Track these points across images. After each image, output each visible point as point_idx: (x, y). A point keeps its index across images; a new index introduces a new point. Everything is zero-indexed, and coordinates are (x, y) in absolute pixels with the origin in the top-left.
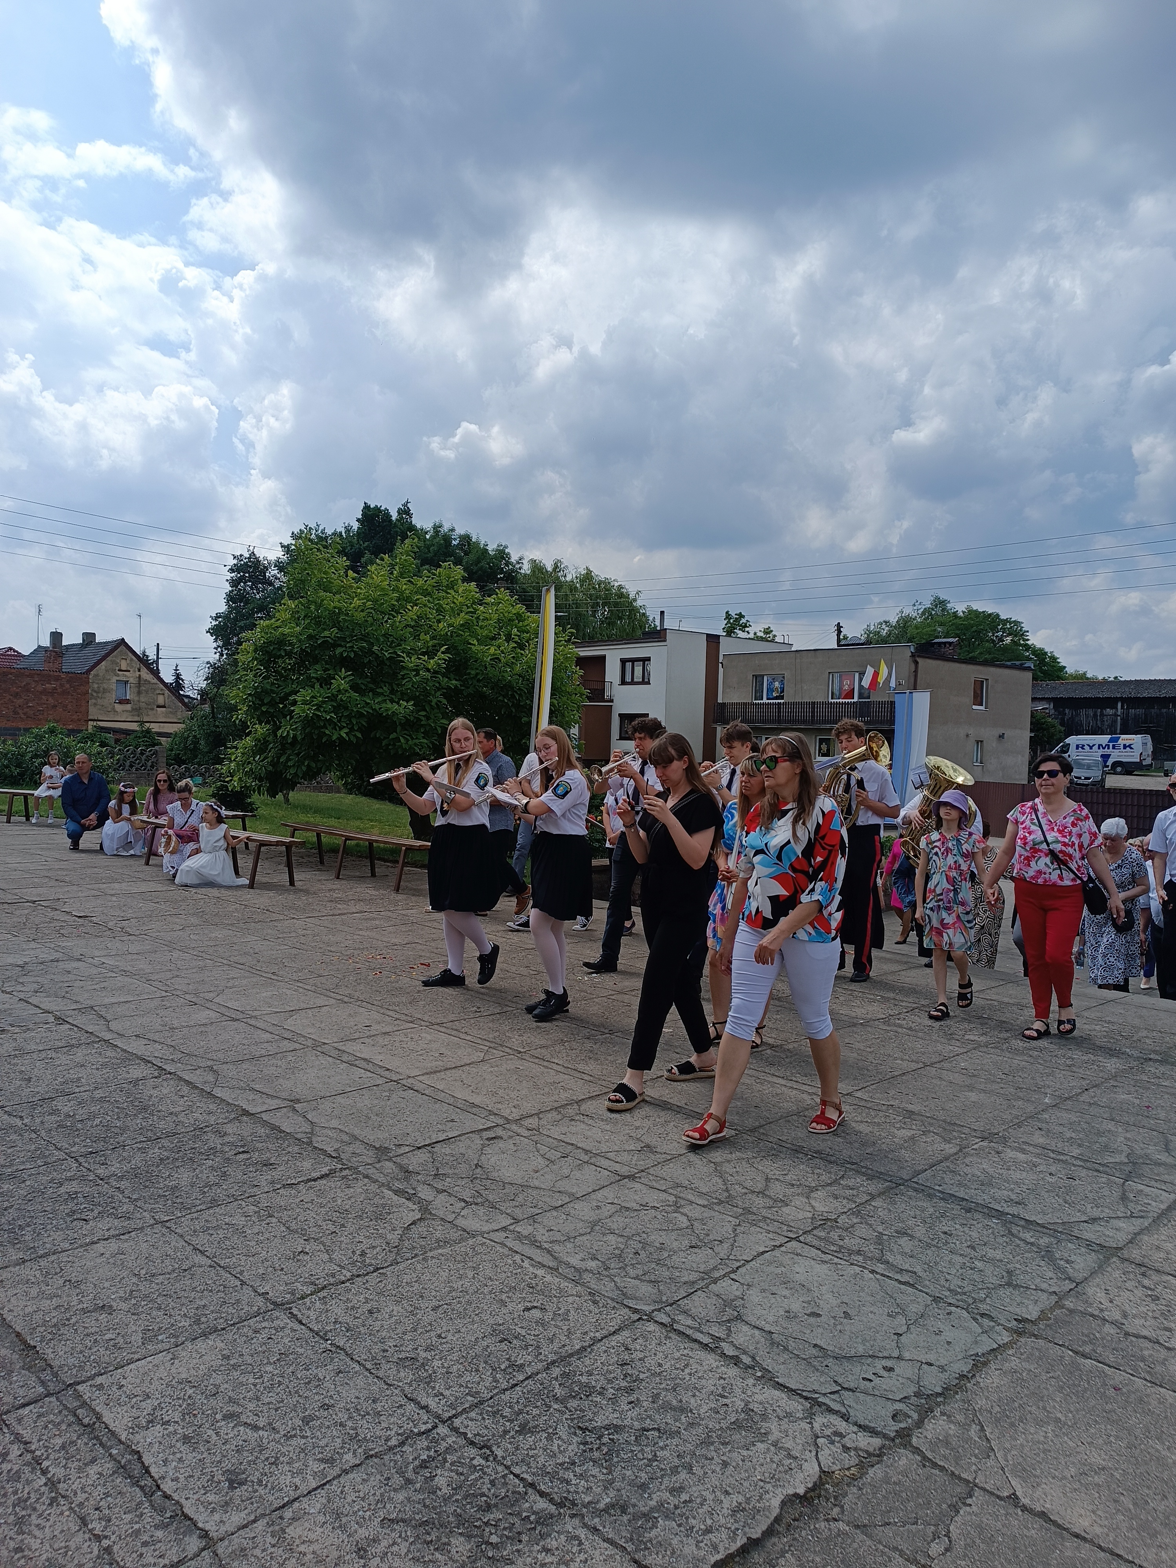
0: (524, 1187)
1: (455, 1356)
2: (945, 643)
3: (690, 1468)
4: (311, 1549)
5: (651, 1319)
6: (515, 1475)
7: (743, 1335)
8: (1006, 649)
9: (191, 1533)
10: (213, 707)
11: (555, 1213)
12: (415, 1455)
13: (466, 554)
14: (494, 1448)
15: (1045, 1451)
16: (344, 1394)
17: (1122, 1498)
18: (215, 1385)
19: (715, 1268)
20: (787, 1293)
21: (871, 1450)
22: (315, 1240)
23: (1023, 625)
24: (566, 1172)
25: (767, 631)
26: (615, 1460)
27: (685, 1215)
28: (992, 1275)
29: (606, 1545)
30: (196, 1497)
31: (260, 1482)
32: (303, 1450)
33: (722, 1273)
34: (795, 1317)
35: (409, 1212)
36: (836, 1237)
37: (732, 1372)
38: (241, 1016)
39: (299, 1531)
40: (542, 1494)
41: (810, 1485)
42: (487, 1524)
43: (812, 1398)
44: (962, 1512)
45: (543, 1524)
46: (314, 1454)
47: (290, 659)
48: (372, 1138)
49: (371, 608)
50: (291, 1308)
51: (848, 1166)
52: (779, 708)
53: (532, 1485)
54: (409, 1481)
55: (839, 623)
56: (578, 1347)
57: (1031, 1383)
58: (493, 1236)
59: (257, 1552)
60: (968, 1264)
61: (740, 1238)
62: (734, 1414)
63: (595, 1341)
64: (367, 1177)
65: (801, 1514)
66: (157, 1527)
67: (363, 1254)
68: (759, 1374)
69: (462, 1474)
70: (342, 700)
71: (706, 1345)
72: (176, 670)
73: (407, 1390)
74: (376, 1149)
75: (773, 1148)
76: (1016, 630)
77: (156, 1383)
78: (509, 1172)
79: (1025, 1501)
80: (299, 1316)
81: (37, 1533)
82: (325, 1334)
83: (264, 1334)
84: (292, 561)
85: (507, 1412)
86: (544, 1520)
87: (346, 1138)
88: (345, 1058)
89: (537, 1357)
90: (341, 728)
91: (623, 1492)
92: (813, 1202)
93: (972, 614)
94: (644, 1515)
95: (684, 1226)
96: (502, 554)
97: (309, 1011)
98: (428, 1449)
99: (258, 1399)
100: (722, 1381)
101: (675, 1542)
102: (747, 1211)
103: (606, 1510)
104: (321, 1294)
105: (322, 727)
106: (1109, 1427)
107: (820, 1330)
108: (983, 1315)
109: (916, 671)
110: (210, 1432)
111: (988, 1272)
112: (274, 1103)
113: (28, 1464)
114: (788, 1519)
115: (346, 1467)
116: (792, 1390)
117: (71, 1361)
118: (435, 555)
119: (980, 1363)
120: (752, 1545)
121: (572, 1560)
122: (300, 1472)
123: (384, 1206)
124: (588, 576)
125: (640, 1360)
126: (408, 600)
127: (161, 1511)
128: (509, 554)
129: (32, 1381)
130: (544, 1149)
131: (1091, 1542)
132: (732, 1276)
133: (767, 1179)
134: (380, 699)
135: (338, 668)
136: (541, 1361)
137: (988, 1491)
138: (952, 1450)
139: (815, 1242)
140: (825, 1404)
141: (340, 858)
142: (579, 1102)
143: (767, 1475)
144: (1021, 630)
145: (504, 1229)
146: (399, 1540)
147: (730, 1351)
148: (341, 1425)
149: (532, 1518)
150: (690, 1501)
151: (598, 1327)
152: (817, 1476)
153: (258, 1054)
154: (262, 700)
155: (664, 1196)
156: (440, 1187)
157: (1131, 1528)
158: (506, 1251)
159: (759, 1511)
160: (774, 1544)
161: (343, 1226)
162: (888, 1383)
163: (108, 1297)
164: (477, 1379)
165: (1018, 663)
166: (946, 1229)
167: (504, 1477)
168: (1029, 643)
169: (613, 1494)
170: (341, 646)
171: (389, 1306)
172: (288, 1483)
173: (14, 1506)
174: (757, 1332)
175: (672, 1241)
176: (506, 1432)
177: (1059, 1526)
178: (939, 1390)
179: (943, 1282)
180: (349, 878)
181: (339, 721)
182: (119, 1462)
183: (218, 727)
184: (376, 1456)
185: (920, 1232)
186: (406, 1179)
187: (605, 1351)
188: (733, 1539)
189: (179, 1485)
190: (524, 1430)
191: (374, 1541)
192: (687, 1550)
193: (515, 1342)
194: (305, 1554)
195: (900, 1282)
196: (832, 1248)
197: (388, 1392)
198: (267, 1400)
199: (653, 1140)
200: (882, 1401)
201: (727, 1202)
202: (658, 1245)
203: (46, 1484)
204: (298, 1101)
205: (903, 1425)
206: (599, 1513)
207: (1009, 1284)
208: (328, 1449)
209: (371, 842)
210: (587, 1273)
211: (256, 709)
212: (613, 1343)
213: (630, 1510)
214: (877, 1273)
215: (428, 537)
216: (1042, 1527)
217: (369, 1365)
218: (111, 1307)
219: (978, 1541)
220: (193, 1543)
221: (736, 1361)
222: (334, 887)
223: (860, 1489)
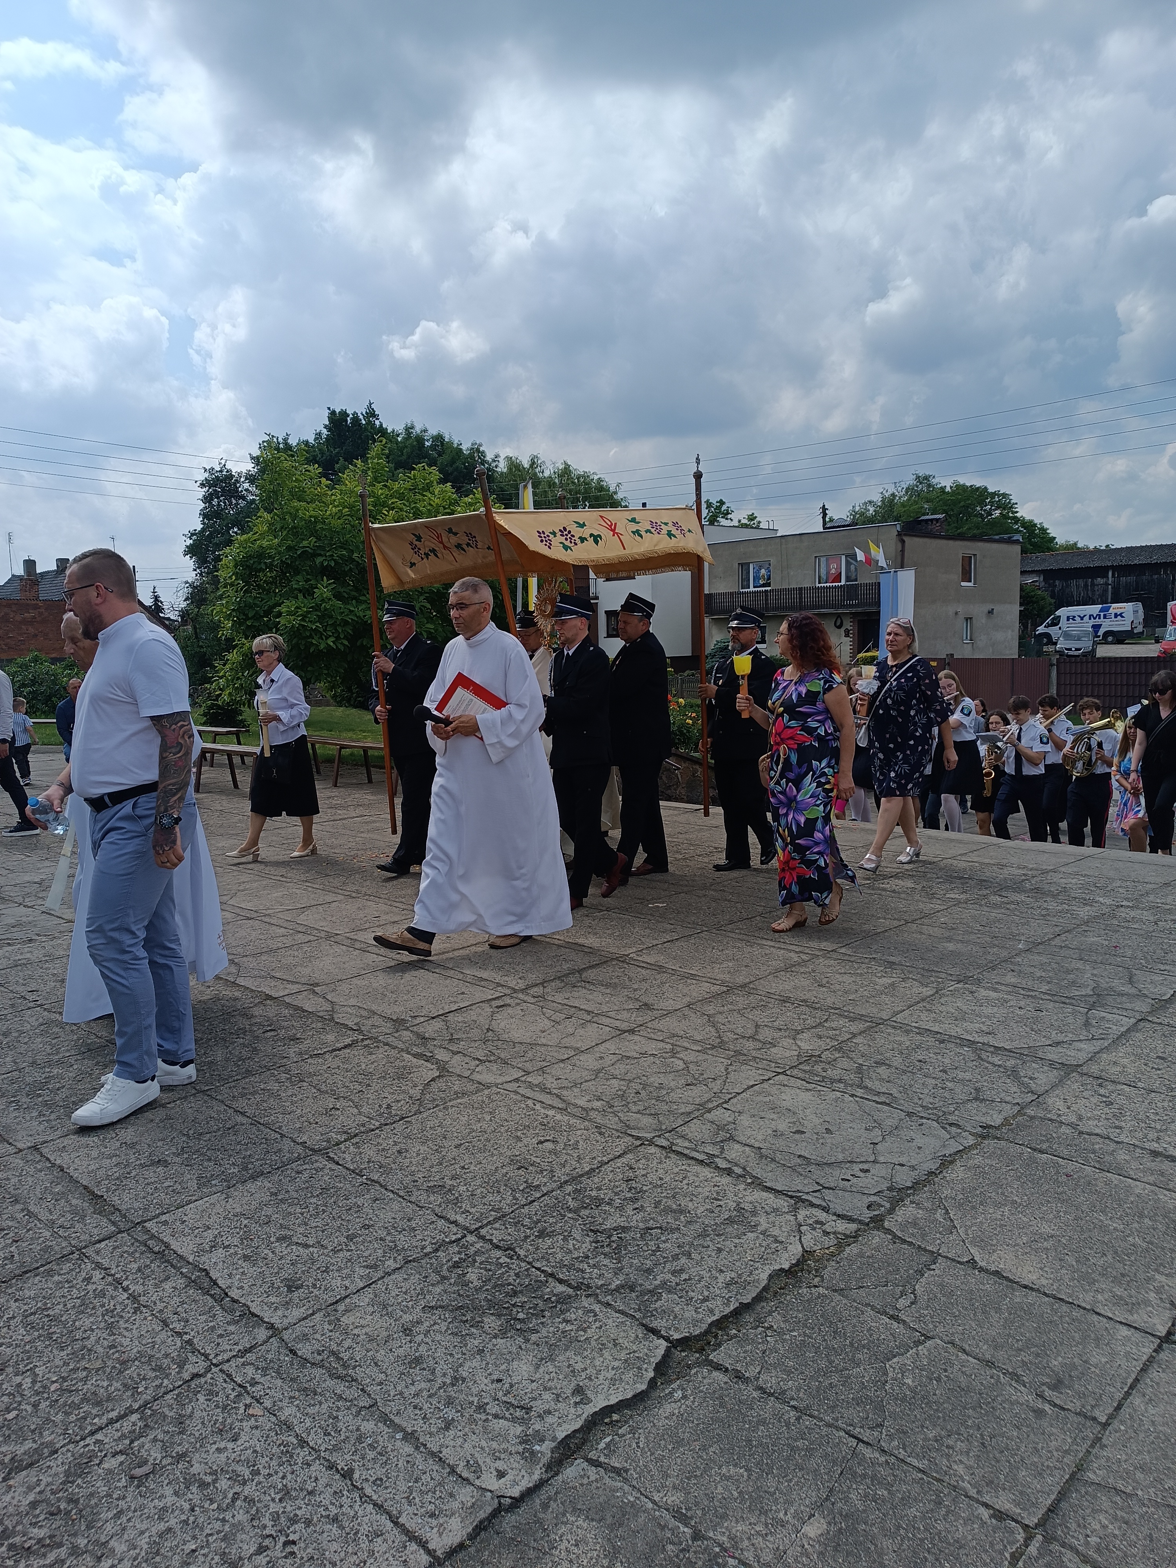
0: (532, 1045)
1: (478, 1182)
2: (932, 520)
3: (689, 1255)
4: (363, 1331)
5: (651, 1143)
6: (536, 1268)
7: (734, 1152)
8: (994, 523)
9: (259, 1326)
10: (195, 628)
11: (562, 1065)
12: (448, 1258)
13: (440, 455)
14: (517, 1250)
15: (1001, 1226)
16: (382, 1216)
17: (1067, 1257)
18: (267, 1216)
19: (709, 1101)
20: (774, 1116)
21: (848, 1233)
22: (344, 1098)
23: (1011, 497)
24: (571, 1030)
25: (752, 518)
26: (623, 1252)
27: (681, 1059)
28: (961, 1092)
29: (617, 1315)
30: (260, 1299)
31: (314, 1286)
32: (350, 1260)
33: (715, 1104)
34: (781, 1135)
35: (429, 1071)
36: (820, 1070)
37: (725, 1180)
38: (256, 915)
39: (352, 1319)
40: (561, 1281)
41: (794, 1262)
42: (514, 1305)
43: (796, 1197)
44: (926, 1275)
45: (562, 1303)
46: (360, 1262)
47: (271, 571)
48: (389, 1012)
49: (348, 515)
50: (328, 1153)
51: (832, 1011)
52: (766, 596)
53: (552, 1275)
54: (444, 1278)
55: (824, 506)
56: (587, 1169)
57: (992, 1175)
58: (506, 1086)
59: (318, 1336)
60: (939, 1085)
61: (732, 1076)
62: (727, 1213)
63: (603, 1164)
64: (387, 1044)
65: (786, 1284)
66: (228, 1323)
67: (389, 1107)
68: (749, 1181)
69: (490, 1270)
70: (326, 609)
71: (702, 1161)
72: (154, 592)
73: (437, 1209)
74: (394, 1021)
75: (761, 1000)
76: (1005, 504)
77: (214, 1218)
78: (517, 1035)
79: (983, 1264)
80: (336, 1158)
81: (126, 1334)
82: (361, 1171)
83: (306, 1175)
84: (262, 471)
85: (527, 1222)
86: (563, 1300)
87: (365, 1013)
88: (358, 945)
89: (551, 1178)
90: (327, 638)
91: (631, 1275)
92: (799, 1043)
93: (960, 489)
94: (650, 1291)
95: (680, 1068)
96: (477, 451)
97: (320, 907)
98: (459, 1253)
99: (306, 1224)
100: (716, 1188)
101: (677, 1309)
102: (738, 1053)
103: (617, 1289)
104: (354, 1141)
105: (308, 637)
106: (1059, 1205)
107: (804, 1144)
108: (951, 1125)
109: (903, 551)
110: (266, 1251)
111: (958, 1090)
112: (295, 988)
113: (110, 1284)
114: (774, 1288)
115: (388, 1270)
116: (779, 1191)
117: (136, 1205)
118: (409, 457)
119: (946, 1162)
120: (744, 1308)
121: (589, 1327)
122: (348, 1276)
123: (404, 1067)
124: (566, 471)
125: (643, 1176)
126: (384, 504)
127: (232, 1311)
128: (483, 452)
129: (104, 1222)
130: (549, 1013)
131: (1038, 1290)
132: (725, 1106)
133: (757, 1026)
134: (364, 606)
135: (319, 578)
136: (556, 1182)
137: (950, 1259)
138: (919, 1229)
139: (800, 1075)
140: (807, 1200)
141: (336, 766)
142: (580, 971)
143: (756, 1256)
144: (1009, 503)
145: (517, 1080)
146: (439, 1321)
147: (723, 1164)
148: (381, 1239)
149: (553, 1299)
150: (689, 1279)
151: (604, 1152)
152: (800, 1255)
153: (275, 947)
154: (247, 615)
155: (661, 1045)
156: (455, 1049)
157: (1073, 1279)
158: (519, 1097)
159: (749, 1283)
160: (763, 1307)
161: (369, 1085)
162: (864, 1181)
163: (163, 1153)
164: (498, 1198)
165: (1006, 536)
166: (920, 1058)
167: (527, 1270)
168: (1018, 515)
169: (622, 1277)
170: (321, 555)
171: (416, 1147)
172: (339, 1285)
173: (103, 1315)
174: (747, 1149)
175: (669, 1081)
176: (526, 1237)
177: (1011, 1281)
178: (909, 1184)
179: (916, 1101)
180: (346, 786)
181: (325, 631)
182: (190, 1278)
183: (202, 647)
184: (414, 1260)
185: (897, 1061)
186: (424, 1045)
187: (612, 1171)
188: (727, 1304)
189: (244, 1292)
190: (542, 1234)
191: (418, 1323)
192: (687, 1315)
193: (531, 1168)
194: (358, 1336)
195: (878, 1103)
196: (816, 1078)
197: (420, 1213)
198: (315, 1224)
199: (650, 1000)
200: (859, 1196)
201: (720, 1047)
202: (657, 1085)
203: (128, 1298)
204: (317, 985)
205: (876, 1213)
206: (612, 1292)
207: (976, 1099)
208: (371, 1258)
209: (365, 750)
210: (593, 1112)
211: (241, 624)
212: (618, 1165)
213: (638, 1288)
214: (856, 1096)
215: (399, 439)
216: (995, 1282)
217: (402, 1193)
218: (166, 1161)
219: (939, 1295)
220: (262, 1334)
221: (729, 1172)
222: (333, 794)
223: (838, 1263)
